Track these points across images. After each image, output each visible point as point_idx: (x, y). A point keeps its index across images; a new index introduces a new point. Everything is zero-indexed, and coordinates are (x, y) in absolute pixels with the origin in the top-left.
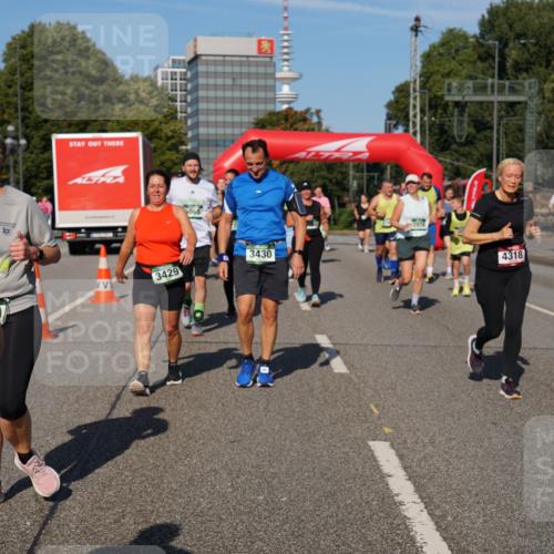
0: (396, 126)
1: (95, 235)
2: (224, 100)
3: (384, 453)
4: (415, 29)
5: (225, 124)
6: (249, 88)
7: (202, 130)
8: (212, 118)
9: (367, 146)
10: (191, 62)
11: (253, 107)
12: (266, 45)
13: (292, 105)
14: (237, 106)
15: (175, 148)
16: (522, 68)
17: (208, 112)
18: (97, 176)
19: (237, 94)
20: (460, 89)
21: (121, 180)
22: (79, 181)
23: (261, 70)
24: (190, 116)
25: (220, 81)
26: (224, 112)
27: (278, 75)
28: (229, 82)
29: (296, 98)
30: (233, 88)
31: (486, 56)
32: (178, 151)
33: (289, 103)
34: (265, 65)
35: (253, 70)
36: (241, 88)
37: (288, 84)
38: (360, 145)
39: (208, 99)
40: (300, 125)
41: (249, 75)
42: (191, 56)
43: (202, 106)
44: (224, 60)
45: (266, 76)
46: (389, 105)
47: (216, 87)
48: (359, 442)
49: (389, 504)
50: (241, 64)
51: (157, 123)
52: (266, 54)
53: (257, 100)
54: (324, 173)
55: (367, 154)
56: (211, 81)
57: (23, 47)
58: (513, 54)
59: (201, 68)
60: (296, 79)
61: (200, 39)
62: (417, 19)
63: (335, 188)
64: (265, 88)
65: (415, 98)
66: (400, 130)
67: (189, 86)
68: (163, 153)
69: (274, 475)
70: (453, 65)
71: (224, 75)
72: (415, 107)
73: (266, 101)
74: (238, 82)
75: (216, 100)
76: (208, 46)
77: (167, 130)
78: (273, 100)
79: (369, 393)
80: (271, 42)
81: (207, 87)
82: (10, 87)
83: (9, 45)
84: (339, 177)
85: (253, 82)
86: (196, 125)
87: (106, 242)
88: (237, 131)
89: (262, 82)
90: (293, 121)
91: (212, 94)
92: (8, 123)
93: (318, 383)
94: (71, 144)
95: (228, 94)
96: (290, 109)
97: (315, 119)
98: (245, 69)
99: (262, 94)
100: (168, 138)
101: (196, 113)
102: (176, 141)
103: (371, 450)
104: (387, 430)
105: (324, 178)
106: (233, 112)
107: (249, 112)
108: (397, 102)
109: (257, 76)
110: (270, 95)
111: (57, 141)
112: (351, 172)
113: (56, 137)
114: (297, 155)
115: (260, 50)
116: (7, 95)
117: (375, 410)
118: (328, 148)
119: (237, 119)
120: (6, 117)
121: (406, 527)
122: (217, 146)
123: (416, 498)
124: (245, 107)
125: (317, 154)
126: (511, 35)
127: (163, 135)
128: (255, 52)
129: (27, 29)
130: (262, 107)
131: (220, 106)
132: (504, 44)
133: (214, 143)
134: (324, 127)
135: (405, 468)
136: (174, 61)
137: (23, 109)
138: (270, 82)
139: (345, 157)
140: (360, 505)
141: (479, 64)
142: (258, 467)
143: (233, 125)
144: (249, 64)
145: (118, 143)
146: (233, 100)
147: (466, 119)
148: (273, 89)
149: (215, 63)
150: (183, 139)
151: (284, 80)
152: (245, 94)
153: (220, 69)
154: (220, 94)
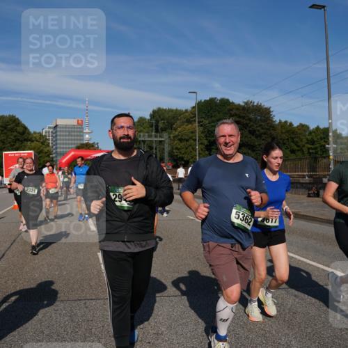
2: (66, 140)
5: (66, 148)
6: (74, 136)
7: (58, 150)
8: (62, 146)
10: (55, 127)
11: (76, 142)
12: (80, 122)
13: (89, 141)
15: (48, 156)
16: (164, 130)
17: (60, 144)
19: (70, 138)
20: (144, 136)
22: (12, 167)
23: (78, 130)
24: (54, 145)
25: (64, 134)
26: (66, 144)
27: (84, 131)
28: (67, 134)
29: (90, 139)
30: (69, 135)
31: (152, 126)
34: (80, 128)
35: (76, 130)
36: (72, 136)
39: (60, 140)
40: (91, 148)
41: (74, 132)
42: (53, 125)
43: (58, 142)
44: (66, 126)
45: (80, 132)
50: (72, 128)
52: (80, 124)
53: (77, 140)
56: (62, 134)
58: (161, 125)
59: (58, 129)
60: (90, 133)
61: (58, 120)
64: (80, 136)
67: (54, 135)
70: (142, 128)
71: (66, 131)
73: (80, 140)
74: (71, 134)
75: (63, 140)
76: (60, 122)
77: (46, 150)
78: (83, 140)
80: (82, 121)
81: (60, 135)
85: (76, 134)
86: (56, 148)
88: (68, 150)
90: (89, 146)
91: (62, 138)
94: (9, 155)
95: (67, 138)
96: (88, 143)
97: (96, 146)
98: (73, 130)
100: (46, 153)
101: (56, 144)
102: (48, 154)
106: (69, 144)
107: (74, 144)
109: (77, 132)
110: (82, 138)
113: (4, 153)
114: (88, 158)
115: (78, 123)
124: (73, 142)
126: (159, 119)
127: (44, 152)
128: (76, 124)
130: (79, 142)
131: (64, 142)
132: (157, 122)
133: (62, 154)
134: (99, 148)
136: (49, 127)
138: (82, 134)
141: (150, 129)
143: (69, 148)
145: (25, 155)
146: (69, 140)
147: (145, 146)
148: (83, 136)
149: (62, 128)
150: (52, 153)
151: (87, 133)
152: (73, 138)
153: (64, 129)
154: (64, 138)
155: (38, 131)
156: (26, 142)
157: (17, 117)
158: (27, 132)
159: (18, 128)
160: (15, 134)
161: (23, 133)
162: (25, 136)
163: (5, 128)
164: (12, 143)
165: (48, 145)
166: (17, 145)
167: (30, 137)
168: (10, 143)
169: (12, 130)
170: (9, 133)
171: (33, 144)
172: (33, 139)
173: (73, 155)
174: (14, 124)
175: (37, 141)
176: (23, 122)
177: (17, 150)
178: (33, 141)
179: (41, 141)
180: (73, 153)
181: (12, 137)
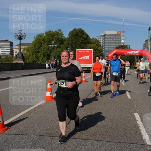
0: (145, 49)
1: (83, 69)
2: (110, 43)
3: (137, 116)
4: (149, 29)
5: (110, 48)
6: (115, 41)
7: (106, 49)
8: (108, 47)
9: (139, 52)
10: (104, 35)
11: (116, 44)
12: (119, 32)
13: (124, 44)
14: (113, 44)
15: (100, 52)
17: (107, 45)
18: (84, 57)
19: (113, 42)
21: (89, 58)
22: (81, 58)
23: (118, 37)
24: (104, 46)
25: (110, 39)
26: (110, 45)
27: (121, 38)
28: (111, 39)
29: (125, 43)
30: (112, 40)
32: (101, 53)
33: (123, 44)
34: (119, 36)
35: (116, 37)
37: (124, 40)
38: (137, 52)
39: (107, 43)
40: (125, 48)
42: (104, 34)
43: (106, 44)
44: (111, 35)
45: (119, 38)
46: (144, 44)
47: (109, 40)
48: (132, 113)
49: (137, 126)
50: (114, 36)
51: (97, 47)
52: (119, 34)
53: (117, 43)
54: (130, 58)
55: (138, 54)
56: (108, 39)
57: (72, 33)
59: (106, 37)
60: (125, 39)
61: (106, 31)
62: (150, 27)
63: (132, 61)
64: (119, 41)
65: (149, 43)
66: (146, 49)
67: (104, 40)
68: (98, 53)
69: (113, 119)
71: (111, 38)
72: (149, 45)
73: (119, 43)
74: (113, 39)
75: (109, 43)
76: (107, 32)
77: (99, 49)
78: (120, 43)
79: (135, 103)
80: (120, 32)
81: (107, 40)
82: (69, 41)
83: (70, 33)
84: (133, 58)
85: (116, 39)
86: (105, 48)
87: (85, 71)
88: (113, 49)
89: (118, 40)
90: (124, 47)
91: (108, 42)
92: (69, 47)
93: (125, 100)
94: (79, 51)
95: (111, 42)
96: (123, 45)
97: (128, 47)
98: (115, 37)
99: (118, 42)
100: (99, 50)
101: (105, 45)
102: (100, 51)
103: (134, 115)
104: (138, 111)
105: (130, 59)
106: (112, 45)
108: (145, 44)
109: (117, 38)
110: (120, 42)
111: (77, 51)
112: (136, 58)
113: (76, 50)
114: (124, 54)
115: (118, 33)
116: (69, 42)
117: (136, 107)
118: (130, 53)
119: (113, 47)
120: (68, 46)
121: (140, 131)
122: (109, 52)
123: (143, 125)
124: (115, 44)
125: (128, 54)
127: (98, 50)
128: (117, 34)
129: (73, 30)
130: (118, 44)
131: (110, 44)
133: (108, 51)
134: (130, 48)
135: (141, 119)
136: (101, 35)
137: (71, 45)
138: (120, 40)
139: (134, 54)
140: (131, 126)
142: (110, 117)
143: (112, 48)
144: (116, 36)
145: (88, 51)
146: (112, 43)
148: (120, 41)
149: (109, 36)
150: (102, 50)
151: (122, 39)
152: (115, 42)
153: (110, 37)
154: (110, 42)
155: (94, 38)
156: (87, 44)
157: (83, 30)
158: (88, 38)
159: (84, 36)
160: (82, 39)
161: (86, 39)
162: (87, 41)
163: (77, 36)
164: (80, 45)
165: (100, 46)
166: (83, 46)
167: (90, 41)
168: (79, 44)
169: (80, 37)
170: (78, 39)
171: (92, 45)
172: (92, 42)
173: (115, 52)
174: (81, 34)
175: (94, 43)
176: (86, 33)
177: (83, 48)
178: (91, 44)
179: (97, 43)
180: (115, 51)
181: (80, 41)
